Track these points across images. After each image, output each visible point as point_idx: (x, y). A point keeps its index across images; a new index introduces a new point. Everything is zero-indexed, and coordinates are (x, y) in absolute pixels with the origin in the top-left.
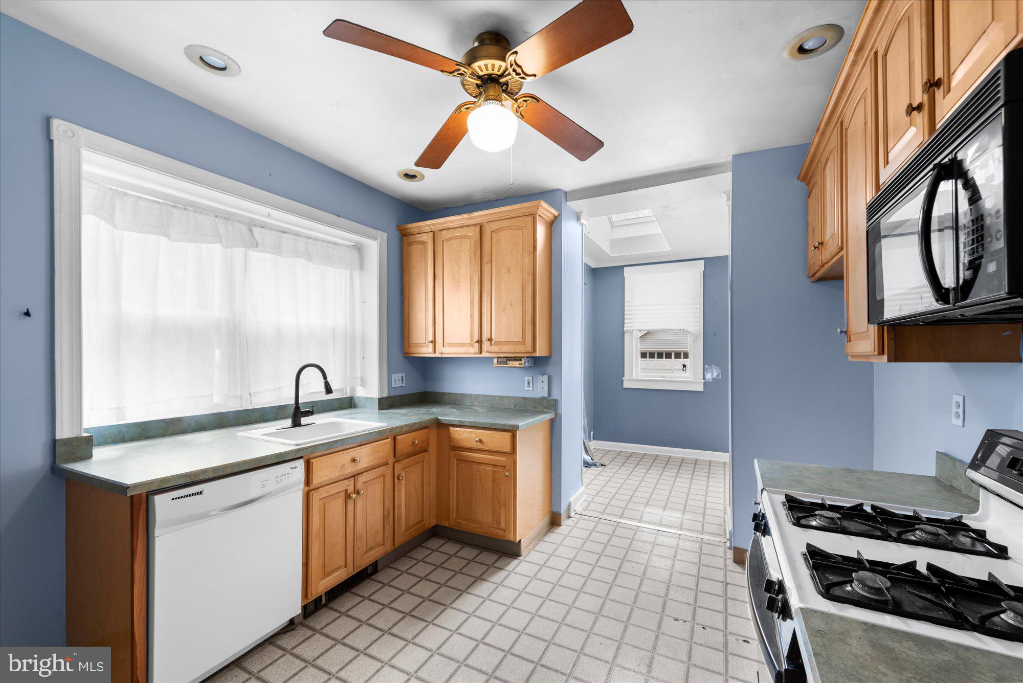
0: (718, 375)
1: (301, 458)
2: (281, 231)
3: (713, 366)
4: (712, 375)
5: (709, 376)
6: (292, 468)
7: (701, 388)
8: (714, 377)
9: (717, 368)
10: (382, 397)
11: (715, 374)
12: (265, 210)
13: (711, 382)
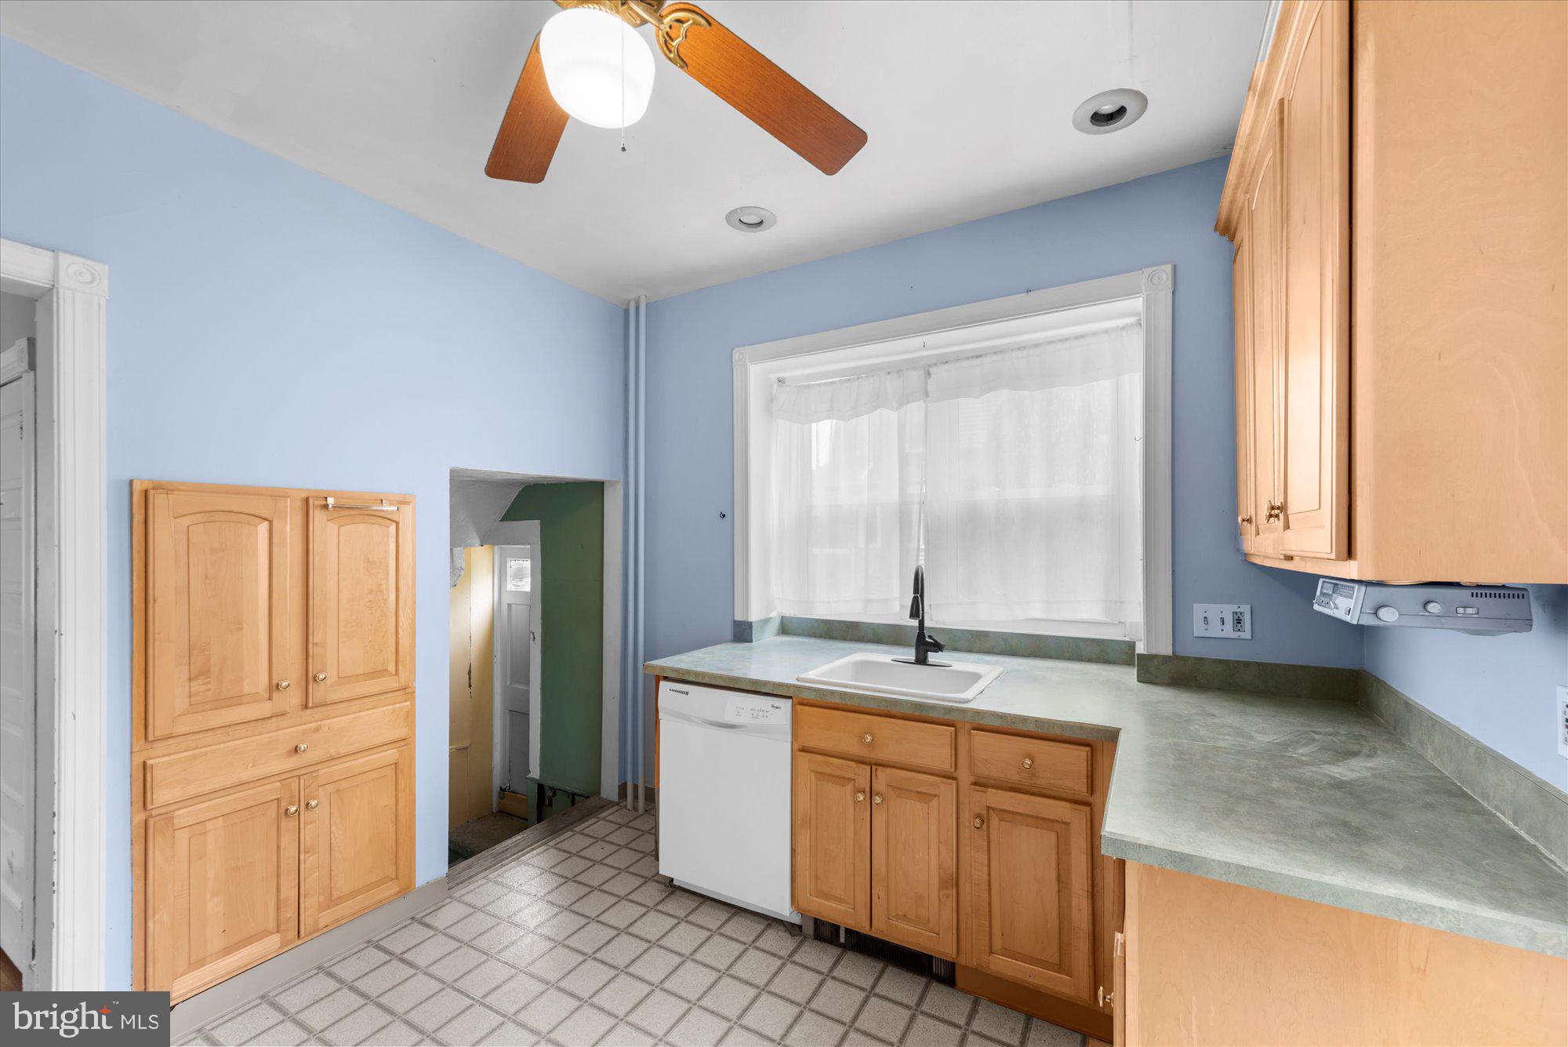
1: (791, 698)
2: (973, 357)
6: (773, 706)
10: (1154, 652)
12: (915, 341)
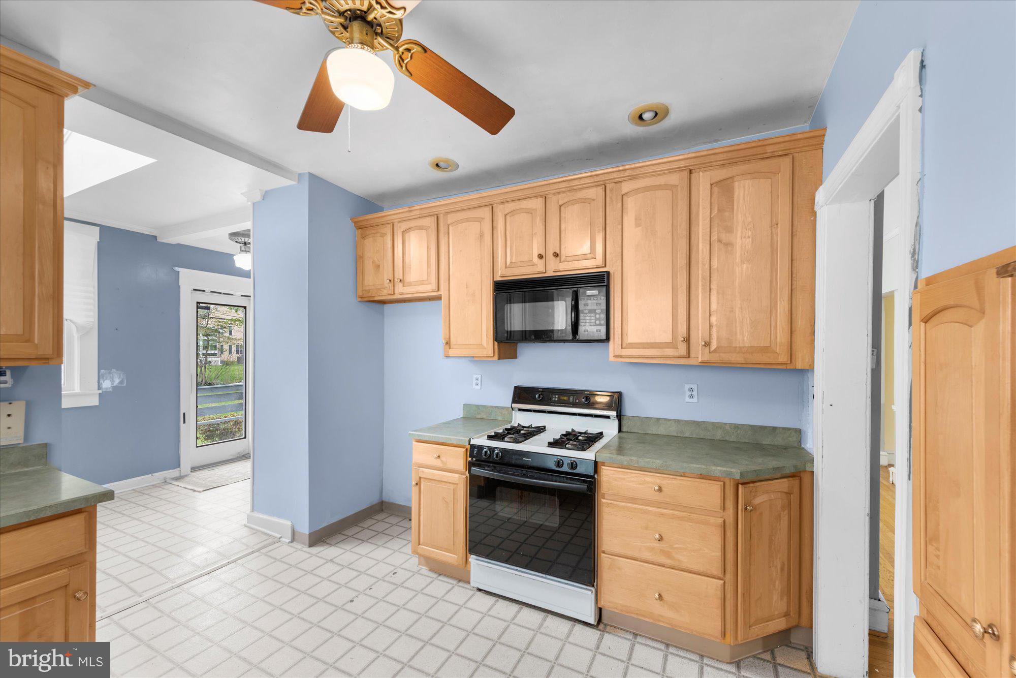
0: (121, 382)
3: (114, 370)
4: (112, 381)
5: (107, 384)
7: (95, 401)
8: (115, 384)
9: (119, 372)
11: (117, 381)
13: (111, 392)
